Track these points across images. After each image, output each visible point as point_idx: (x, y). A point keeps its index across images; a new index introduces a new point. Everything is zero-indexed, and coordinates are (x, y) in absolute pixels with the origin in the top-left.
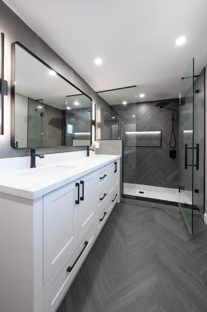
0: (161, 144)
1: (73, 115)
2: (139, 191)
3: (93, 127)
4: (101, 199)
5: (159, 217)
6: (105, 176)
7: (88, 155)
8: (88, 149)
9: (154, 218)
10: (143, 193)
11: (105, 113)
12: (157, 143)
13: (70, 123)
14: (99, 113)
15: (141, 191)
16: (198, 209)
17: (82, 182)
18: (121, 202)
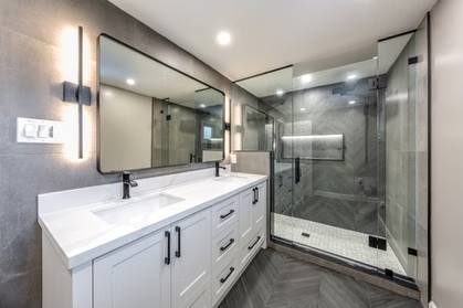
0: (343, 157)
1: (208, 114)
2: (302, 231)
3: (227, 133)
4: (222, 249)
5: (331, 288)
6: (232, 211)
7: (217, 175)
8: (217, 165)
9: (321, 289)
10: (308, 236)
11: (249, 110)
12: (337, 155)
13: (208, 126)
14: (238, 110)
15: (306, 232)
16: (415, 288)
17: (178, 229)
18: (268, 248)
